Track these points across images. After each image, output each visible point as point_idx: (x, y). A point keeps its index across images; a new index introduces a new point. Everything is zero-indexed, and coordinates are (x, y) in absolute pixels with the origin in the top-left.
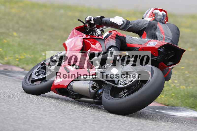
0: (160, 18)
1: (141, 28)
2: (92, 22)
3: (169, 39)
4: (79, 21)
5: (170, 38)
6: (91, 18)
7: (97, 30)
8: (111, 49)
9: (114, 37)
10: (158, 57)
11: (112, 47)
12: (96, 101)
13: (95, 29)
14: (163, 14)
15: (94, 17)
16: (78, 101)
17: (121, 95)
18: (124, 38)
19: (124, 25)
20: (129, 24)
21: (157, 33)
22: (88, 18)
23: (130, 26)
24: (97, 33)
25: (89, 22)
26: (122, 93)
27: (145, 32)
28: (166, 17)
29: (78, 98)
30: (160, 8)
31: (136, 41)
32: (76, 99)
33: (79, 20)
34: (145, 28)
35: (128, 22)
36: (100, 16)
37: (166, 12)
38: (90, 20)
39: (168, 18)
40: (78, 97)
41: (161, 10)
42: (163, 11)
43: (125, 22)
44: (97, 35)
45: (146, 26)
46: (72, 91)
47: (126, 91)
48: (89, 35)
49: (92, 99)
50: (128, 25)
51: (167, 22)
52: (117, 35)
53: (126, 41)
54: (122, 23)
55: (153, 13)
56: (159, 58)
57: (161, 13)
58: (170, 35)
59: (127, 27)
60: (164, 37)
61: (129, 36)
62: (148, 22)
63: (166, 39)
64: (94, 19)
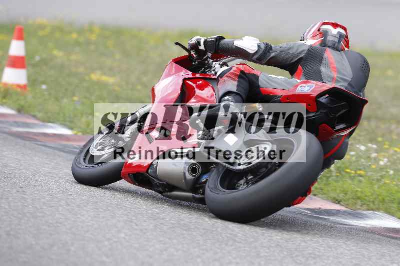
0: (334, 41)
1: (292, 60)
2: (202, 47)
3: (345, 80)
4: (178, 46)
5: (348, 79)
6: (201, 39)
7: (214, 63)
8: (226, 98)
9: (236, 75)
10: (318, 113)
11: (228, 93)
12: (198, 196)
13: (208, 62)
14: (339, 32)
15: (205, 38)
16: (168, 197)
17: (241, 184)
18: (257, 77)
19: (261, 52)
20: (271, 52)
21: (323, 69)
22: (194, 41)
23: (273, 55)
24: (213, 69)
25: (195, 46)
26: (242, 182)
27: (300, 66)
28: (345, 39)
29: (168, 192)
30: (334, 22)
31: (278, 84)
32: (164, 194)
33: (177, 43)
34: (301, 58)
35: (268, 48)
36: (216, 37)
37: (345, 29)
38: (199, 43)
39: (348, 40)
40: (167, 190)
41: (335, 25)
42: (340, 27)
43: (263, 46)
44: (213, 72)
45: (302, 55)
46: (155, 178)
47: (252, 177)
48: (199, 73)
49: (190, 192)
50: (268, 53)
51: (346, 49)
52: (242, 72)
53: (260, 84)
54: (256, 49)
55: (319, 30)
56: (318, 115)
57: (335, 31)
58: (348, 73)
59: (265, 56)
60: (335, 76)
61: (266, 74)
62: (307, 48)
63: (339, 79)
64: (205, 42)
